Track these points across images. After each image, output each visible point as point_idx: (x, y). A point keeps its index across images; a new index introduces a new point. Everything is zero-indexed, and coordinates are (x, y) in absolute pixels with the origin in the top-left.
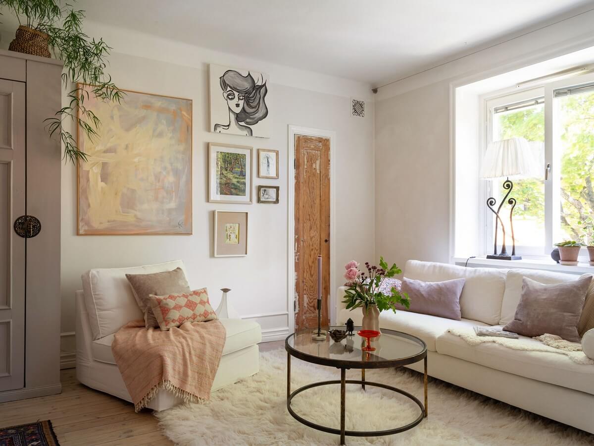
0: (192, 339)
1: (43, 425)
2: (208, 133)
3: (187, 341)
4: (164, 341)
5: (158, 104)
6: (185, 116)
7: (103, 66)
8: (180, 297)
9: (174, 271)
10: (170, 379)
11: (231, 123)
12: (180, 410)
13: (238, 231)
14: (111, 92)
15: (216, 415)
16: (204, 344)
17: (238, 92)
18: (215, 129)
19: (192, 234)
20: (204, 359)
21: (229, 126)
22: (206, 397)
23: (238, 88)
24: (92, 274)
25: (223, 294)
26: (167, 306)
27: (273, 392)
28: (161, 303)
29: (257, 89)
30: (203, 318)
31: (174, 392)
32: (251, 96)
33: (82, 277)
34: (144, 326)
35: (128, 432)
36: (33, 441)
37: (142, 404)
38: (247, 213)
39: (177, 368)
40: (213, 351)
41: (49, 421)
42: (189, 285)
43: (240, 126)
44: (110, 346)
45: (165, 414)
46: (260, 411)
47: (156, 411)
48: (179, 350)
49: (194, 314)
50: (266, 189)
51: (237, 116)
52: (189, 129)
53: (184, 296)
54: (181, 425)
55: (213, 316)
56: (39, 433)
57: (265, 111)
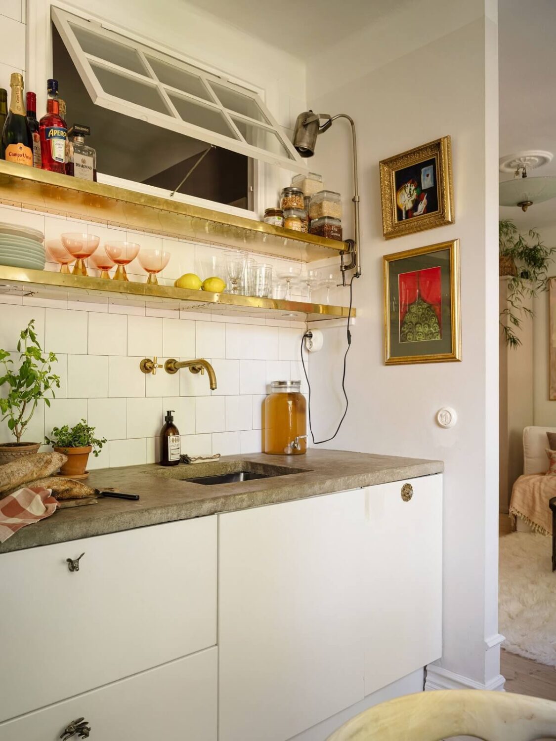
26: (554, 459)
28: (552, 456)
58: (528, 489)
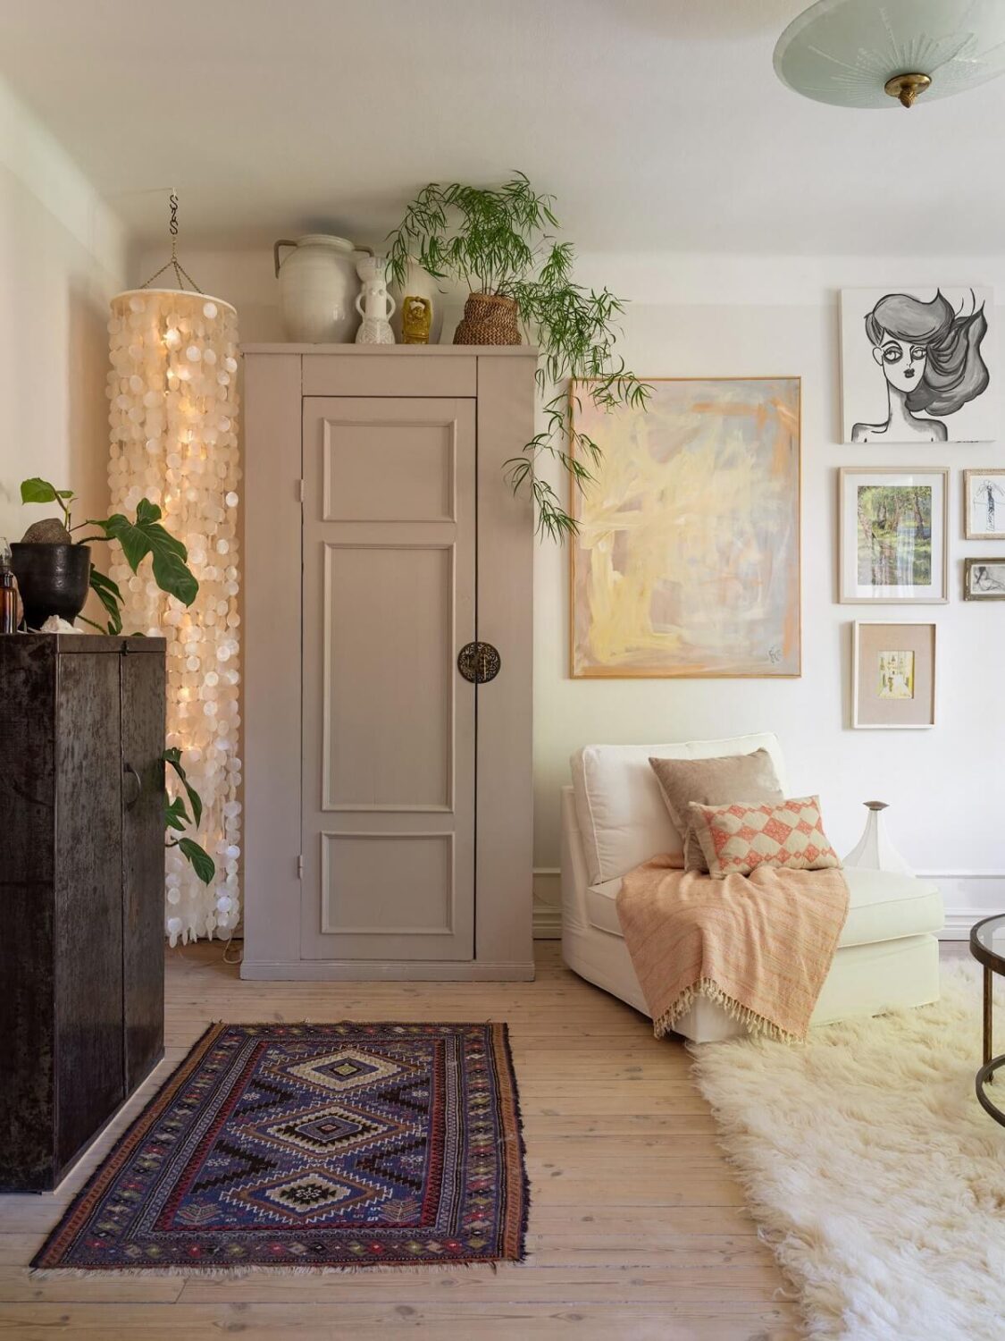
0: (768, 902)
1: (495, 1029)
2: (839, 446)
3: (756, 903)
4: (708, 899)
5: (726, 396)
6: (784, 415)
7: (611, 340)
8: (753, 811)
9: (752, 755)
10: (715, 978)
11: (893, 418)
12: (738, 1047)
13: (911, 668)
14: (627, 391)
15: (812, 1071)
16: (794, 916)
17: (910, 342)
18: (854, 435)
19: (800, 676)
20: (794, 947)
21: (887, 424)
22: (798, 1032)
23: (911, 333)
24: (588, 754)
25: (870, 815)
26: (725, 830)
27: (960, 1049)
28: (713, 821)
29: (961, 326)
30: (803, 861)
31: (726, 1007)
32: (943, 346)
33: (571, 760)
34: (683, 868)
35: (634, 1070)
36: (474, 1051)
37: (666, 1023)
38: (934, 626)
39: (732, 959)
40: (817, 933)
41: (505, 1025)
42: (781, 788)
43: (916, 422)
44: (612, 900)
45: (706, 1050)
46: (913, 1083)
47: (692, 1042)
48: (738, 922)
49: (783, 852)
50: (986, 566)
51: (908, 398)
52: (793, 442)
53: (763, 809)
54: (734, 1076)
55: (828, 859)
56: (485, 1041)
57: (982, 375)
58: (734, 924)
